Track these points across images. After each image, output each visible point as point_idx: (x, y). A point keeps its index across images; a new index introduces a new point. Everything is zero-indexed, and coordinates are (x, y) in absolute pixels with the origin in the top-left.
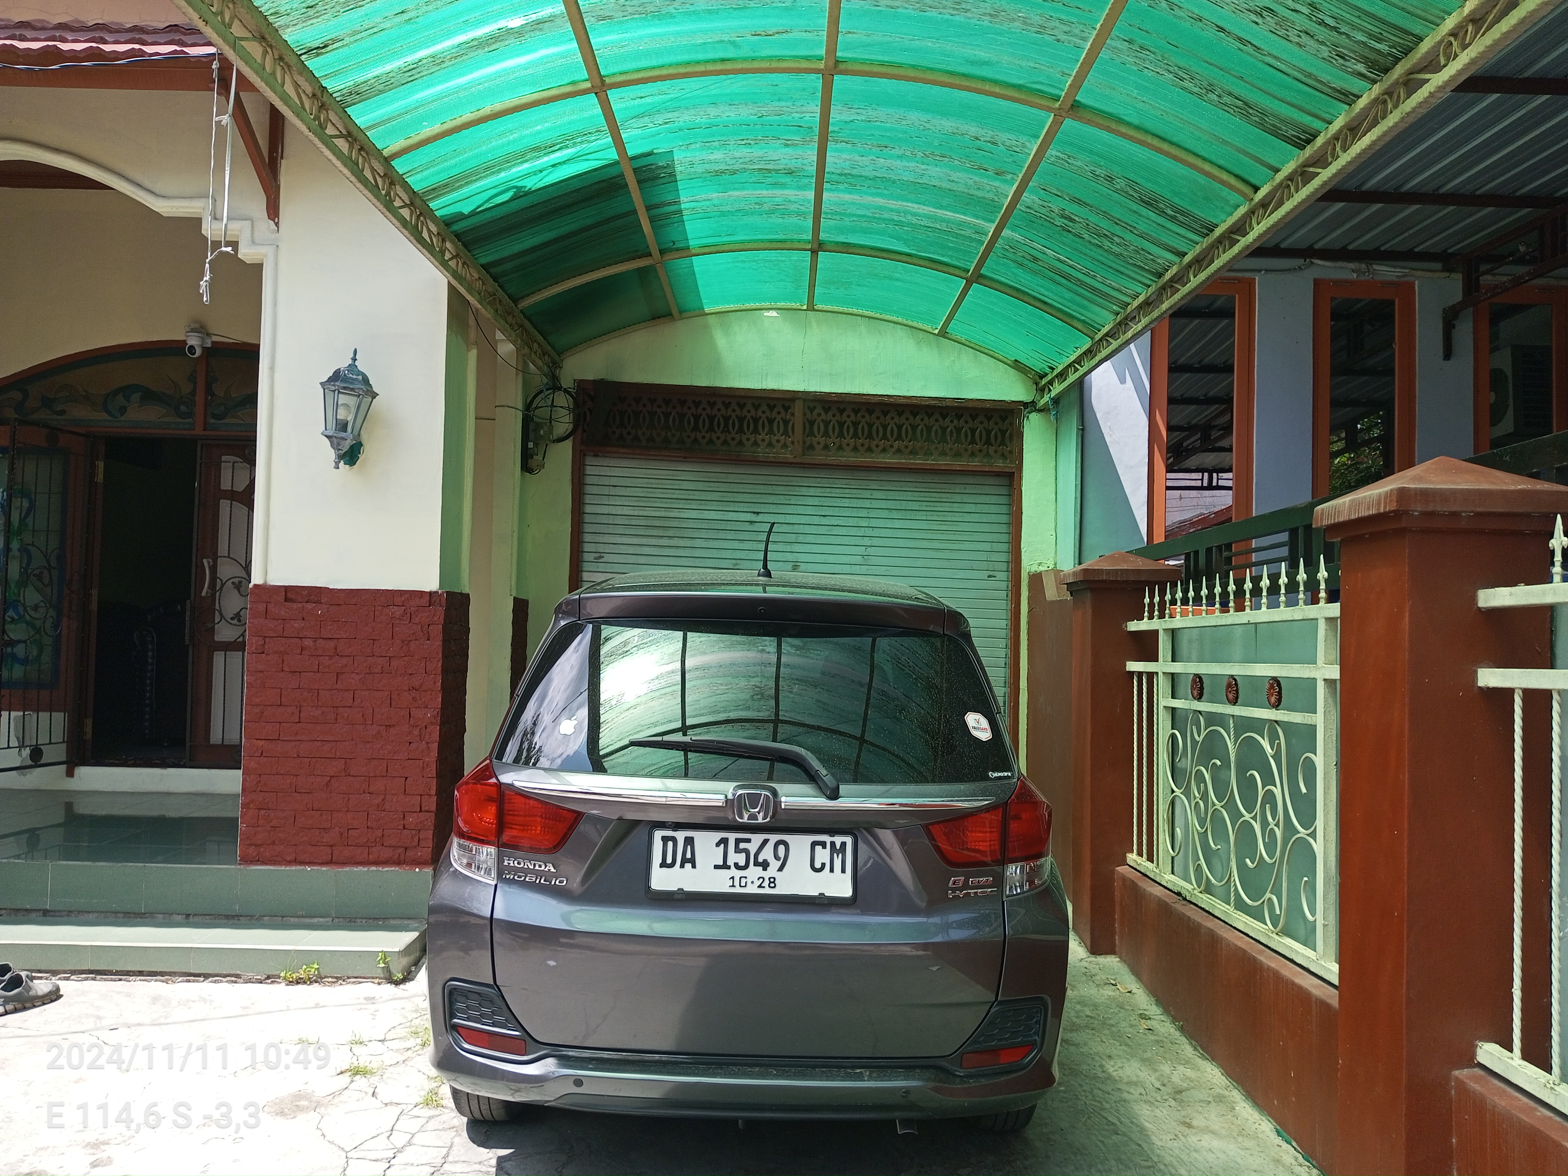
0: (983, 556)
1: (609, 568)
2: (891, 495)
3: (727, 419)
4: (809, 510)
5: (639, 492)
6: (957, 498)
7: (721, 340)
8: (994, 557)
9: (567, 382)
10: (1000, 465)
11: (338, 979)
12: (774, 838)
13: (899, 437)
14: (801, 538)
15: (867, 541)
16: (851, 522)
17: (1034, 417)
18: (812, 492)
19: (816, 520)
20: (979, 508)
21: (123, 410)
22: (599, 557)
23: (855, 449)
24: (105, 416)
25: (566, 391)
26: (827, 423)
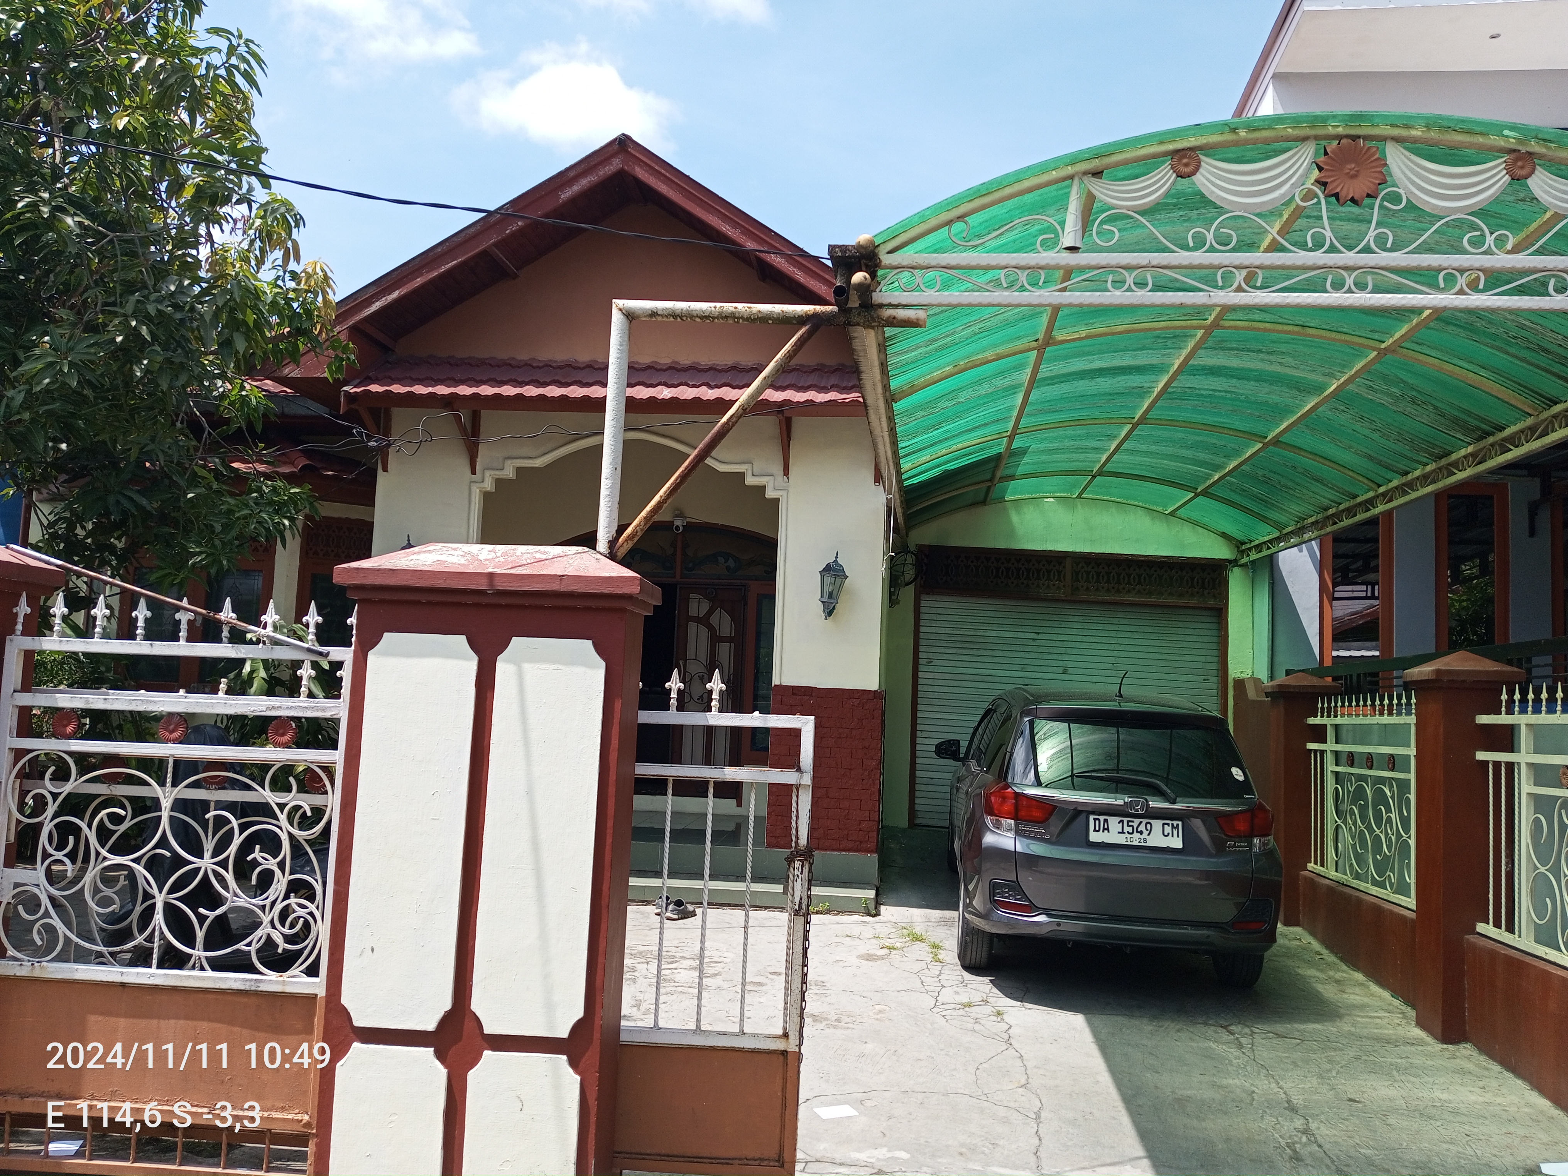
0: (1200, 665)
1: (936, 669)
2: (1132, 622)
3: (1018, 570)
4: (1075, 632)
5: (956, 618)
6: (1181, 624)
7: (1015, 518)
8: (1208, 666)
9: (912, 548)
10: (1212, 603)
11: (839, 912)
12: (1145, 821)
13: (1139, 583)
14: (1069, 651)
15: (1115, 653)
16: (1104, 640)
17: (1236, 570)
18: (1076, 619)
19: (1079, 638)
20: (1196, 632)
22: (930, 662)
23: (1108, 590)
25: (912, 553)
26: (1088, 573)
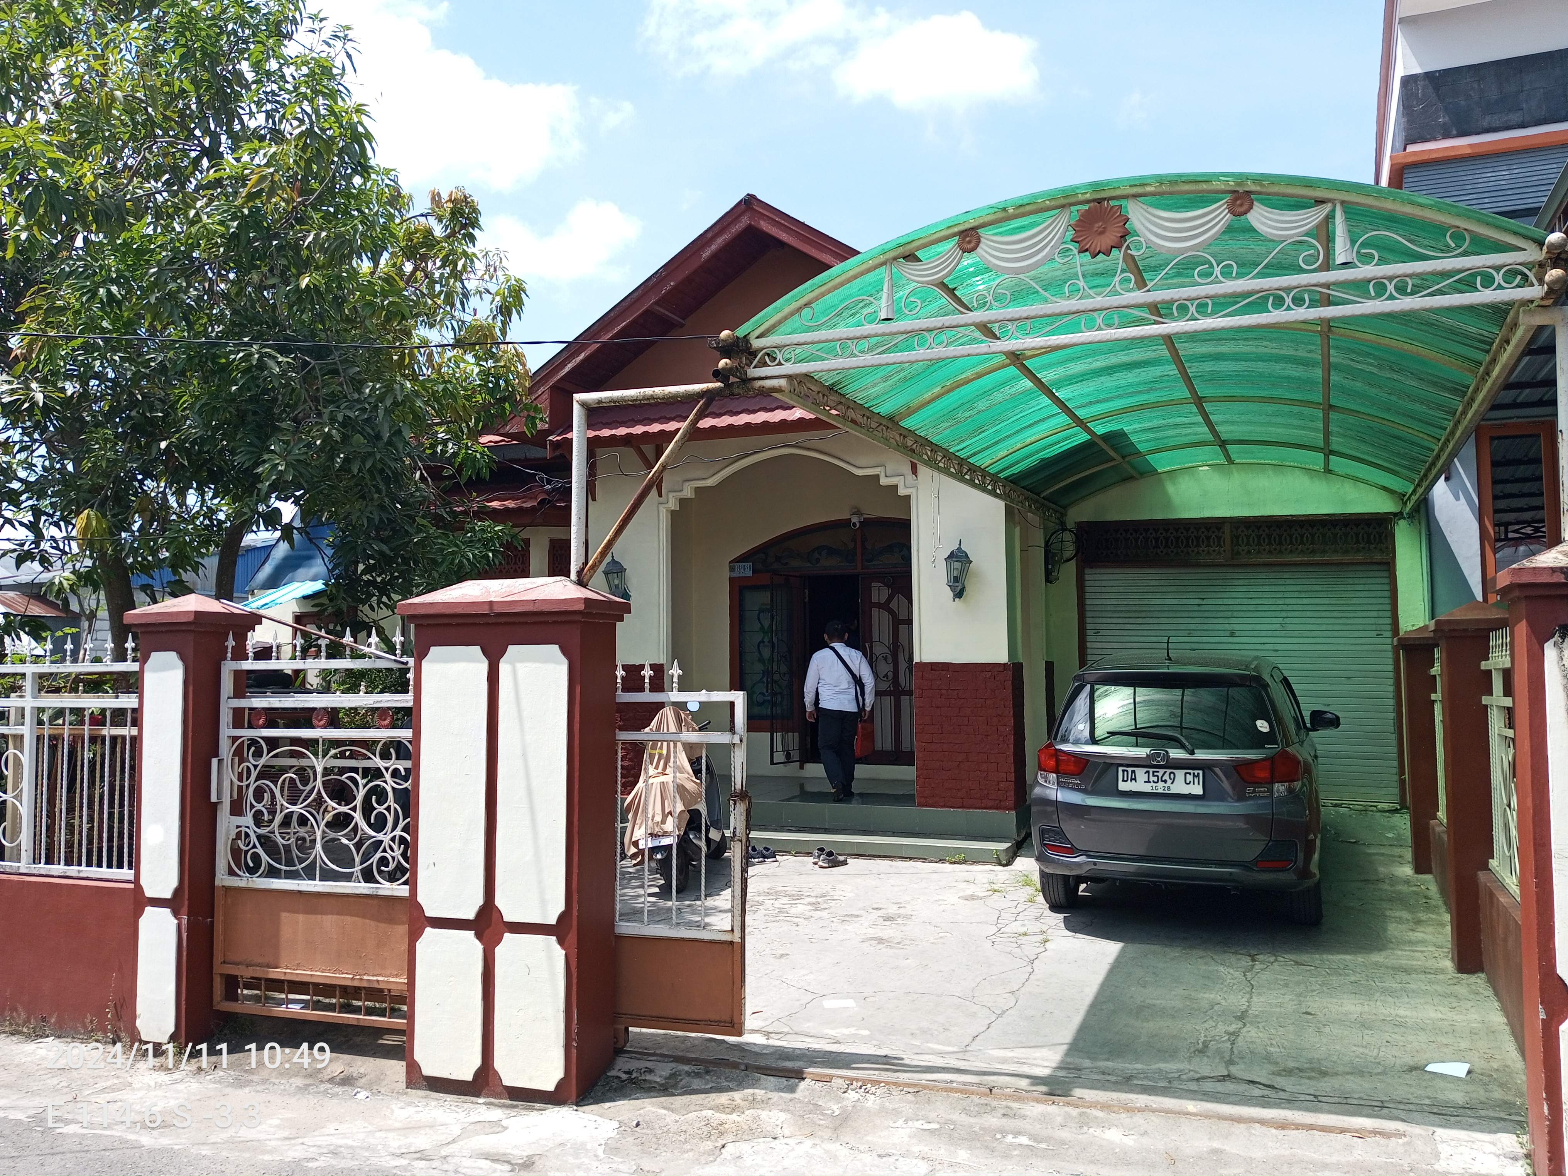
0: (1372, 621)
1: (1104, 639)
2: (1299, 581)
3: (1177, 539)
4: (1240, 595)
5: (1121, 589)
6: (1350, 581)
7: (1171, 489)
8: (1381, 621)
9: (1070, 525)
10: (1378, 557)
11: (974, 863)
12: (1169, 771)
13: (1302, 543)
14: (1235, 614)
15: (1283, 614)
16: (1271, 601)
17: (1402, 523)
18: (1241, 582)
19: (1246, 601)
20: (1367, 587)
21: (818, 560)
22: (1097, 632)
23: (1270, 552)
24: (809, 565)
25: (1070, 531)
26: (1248, 537)
